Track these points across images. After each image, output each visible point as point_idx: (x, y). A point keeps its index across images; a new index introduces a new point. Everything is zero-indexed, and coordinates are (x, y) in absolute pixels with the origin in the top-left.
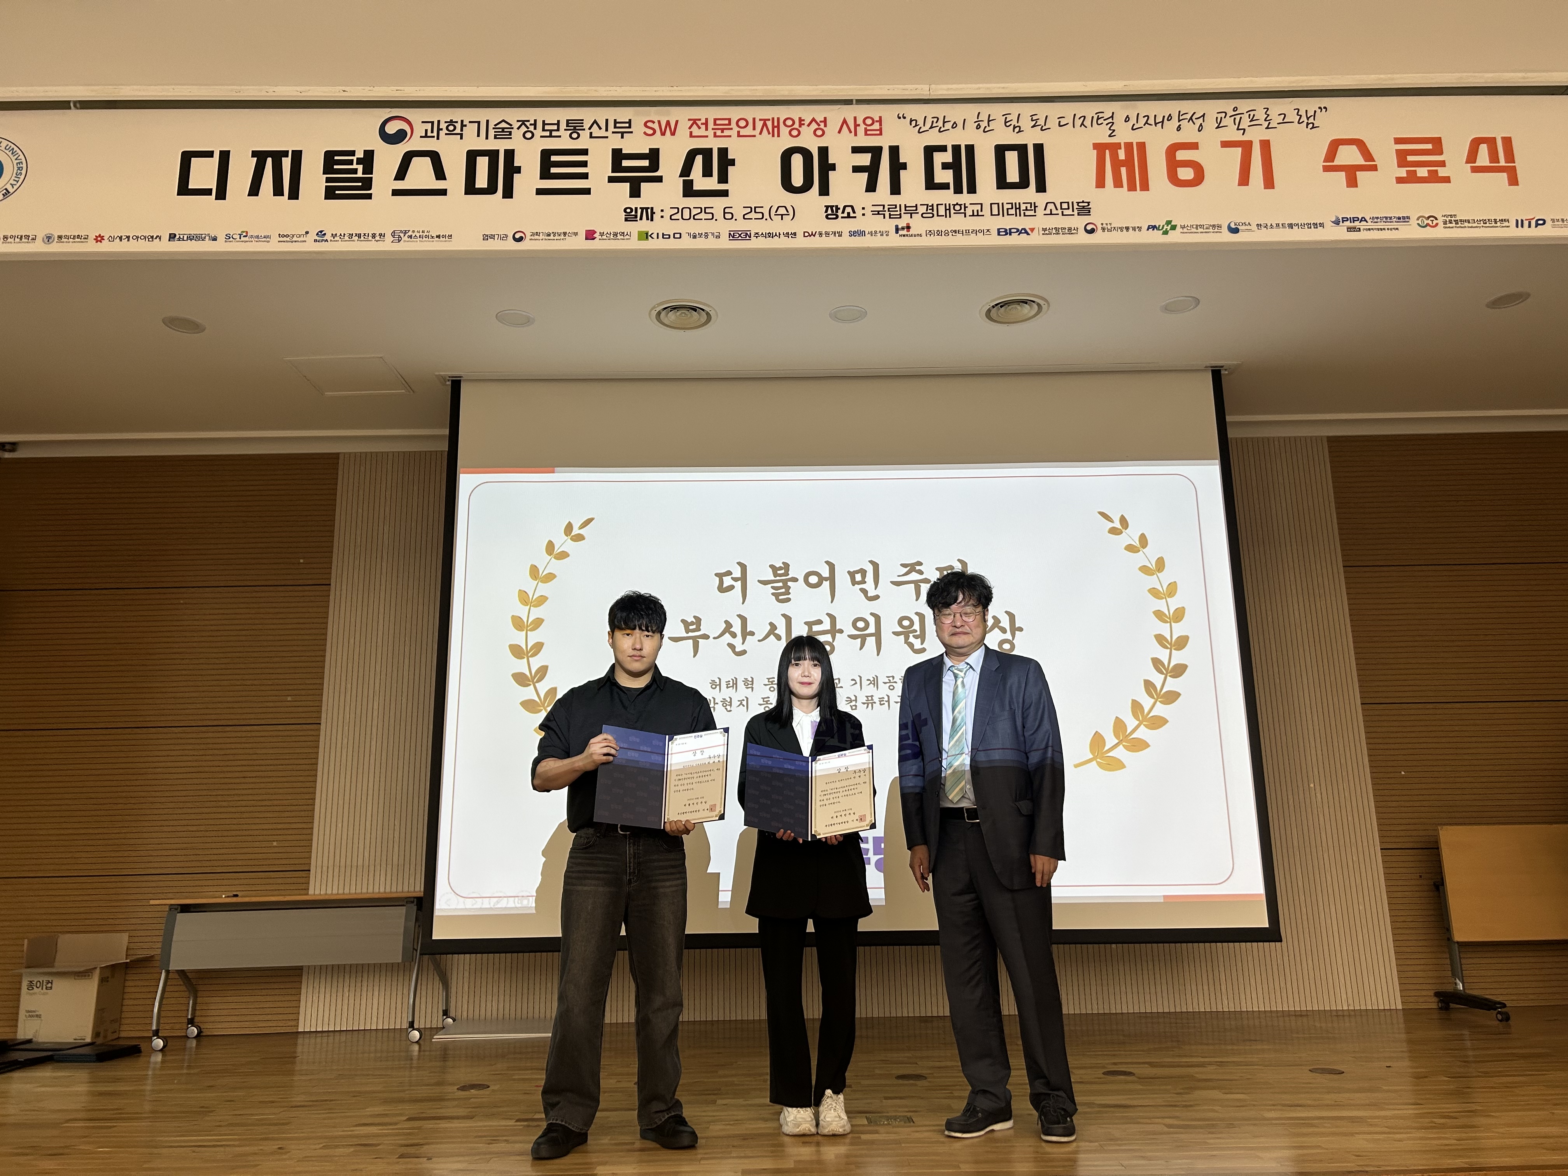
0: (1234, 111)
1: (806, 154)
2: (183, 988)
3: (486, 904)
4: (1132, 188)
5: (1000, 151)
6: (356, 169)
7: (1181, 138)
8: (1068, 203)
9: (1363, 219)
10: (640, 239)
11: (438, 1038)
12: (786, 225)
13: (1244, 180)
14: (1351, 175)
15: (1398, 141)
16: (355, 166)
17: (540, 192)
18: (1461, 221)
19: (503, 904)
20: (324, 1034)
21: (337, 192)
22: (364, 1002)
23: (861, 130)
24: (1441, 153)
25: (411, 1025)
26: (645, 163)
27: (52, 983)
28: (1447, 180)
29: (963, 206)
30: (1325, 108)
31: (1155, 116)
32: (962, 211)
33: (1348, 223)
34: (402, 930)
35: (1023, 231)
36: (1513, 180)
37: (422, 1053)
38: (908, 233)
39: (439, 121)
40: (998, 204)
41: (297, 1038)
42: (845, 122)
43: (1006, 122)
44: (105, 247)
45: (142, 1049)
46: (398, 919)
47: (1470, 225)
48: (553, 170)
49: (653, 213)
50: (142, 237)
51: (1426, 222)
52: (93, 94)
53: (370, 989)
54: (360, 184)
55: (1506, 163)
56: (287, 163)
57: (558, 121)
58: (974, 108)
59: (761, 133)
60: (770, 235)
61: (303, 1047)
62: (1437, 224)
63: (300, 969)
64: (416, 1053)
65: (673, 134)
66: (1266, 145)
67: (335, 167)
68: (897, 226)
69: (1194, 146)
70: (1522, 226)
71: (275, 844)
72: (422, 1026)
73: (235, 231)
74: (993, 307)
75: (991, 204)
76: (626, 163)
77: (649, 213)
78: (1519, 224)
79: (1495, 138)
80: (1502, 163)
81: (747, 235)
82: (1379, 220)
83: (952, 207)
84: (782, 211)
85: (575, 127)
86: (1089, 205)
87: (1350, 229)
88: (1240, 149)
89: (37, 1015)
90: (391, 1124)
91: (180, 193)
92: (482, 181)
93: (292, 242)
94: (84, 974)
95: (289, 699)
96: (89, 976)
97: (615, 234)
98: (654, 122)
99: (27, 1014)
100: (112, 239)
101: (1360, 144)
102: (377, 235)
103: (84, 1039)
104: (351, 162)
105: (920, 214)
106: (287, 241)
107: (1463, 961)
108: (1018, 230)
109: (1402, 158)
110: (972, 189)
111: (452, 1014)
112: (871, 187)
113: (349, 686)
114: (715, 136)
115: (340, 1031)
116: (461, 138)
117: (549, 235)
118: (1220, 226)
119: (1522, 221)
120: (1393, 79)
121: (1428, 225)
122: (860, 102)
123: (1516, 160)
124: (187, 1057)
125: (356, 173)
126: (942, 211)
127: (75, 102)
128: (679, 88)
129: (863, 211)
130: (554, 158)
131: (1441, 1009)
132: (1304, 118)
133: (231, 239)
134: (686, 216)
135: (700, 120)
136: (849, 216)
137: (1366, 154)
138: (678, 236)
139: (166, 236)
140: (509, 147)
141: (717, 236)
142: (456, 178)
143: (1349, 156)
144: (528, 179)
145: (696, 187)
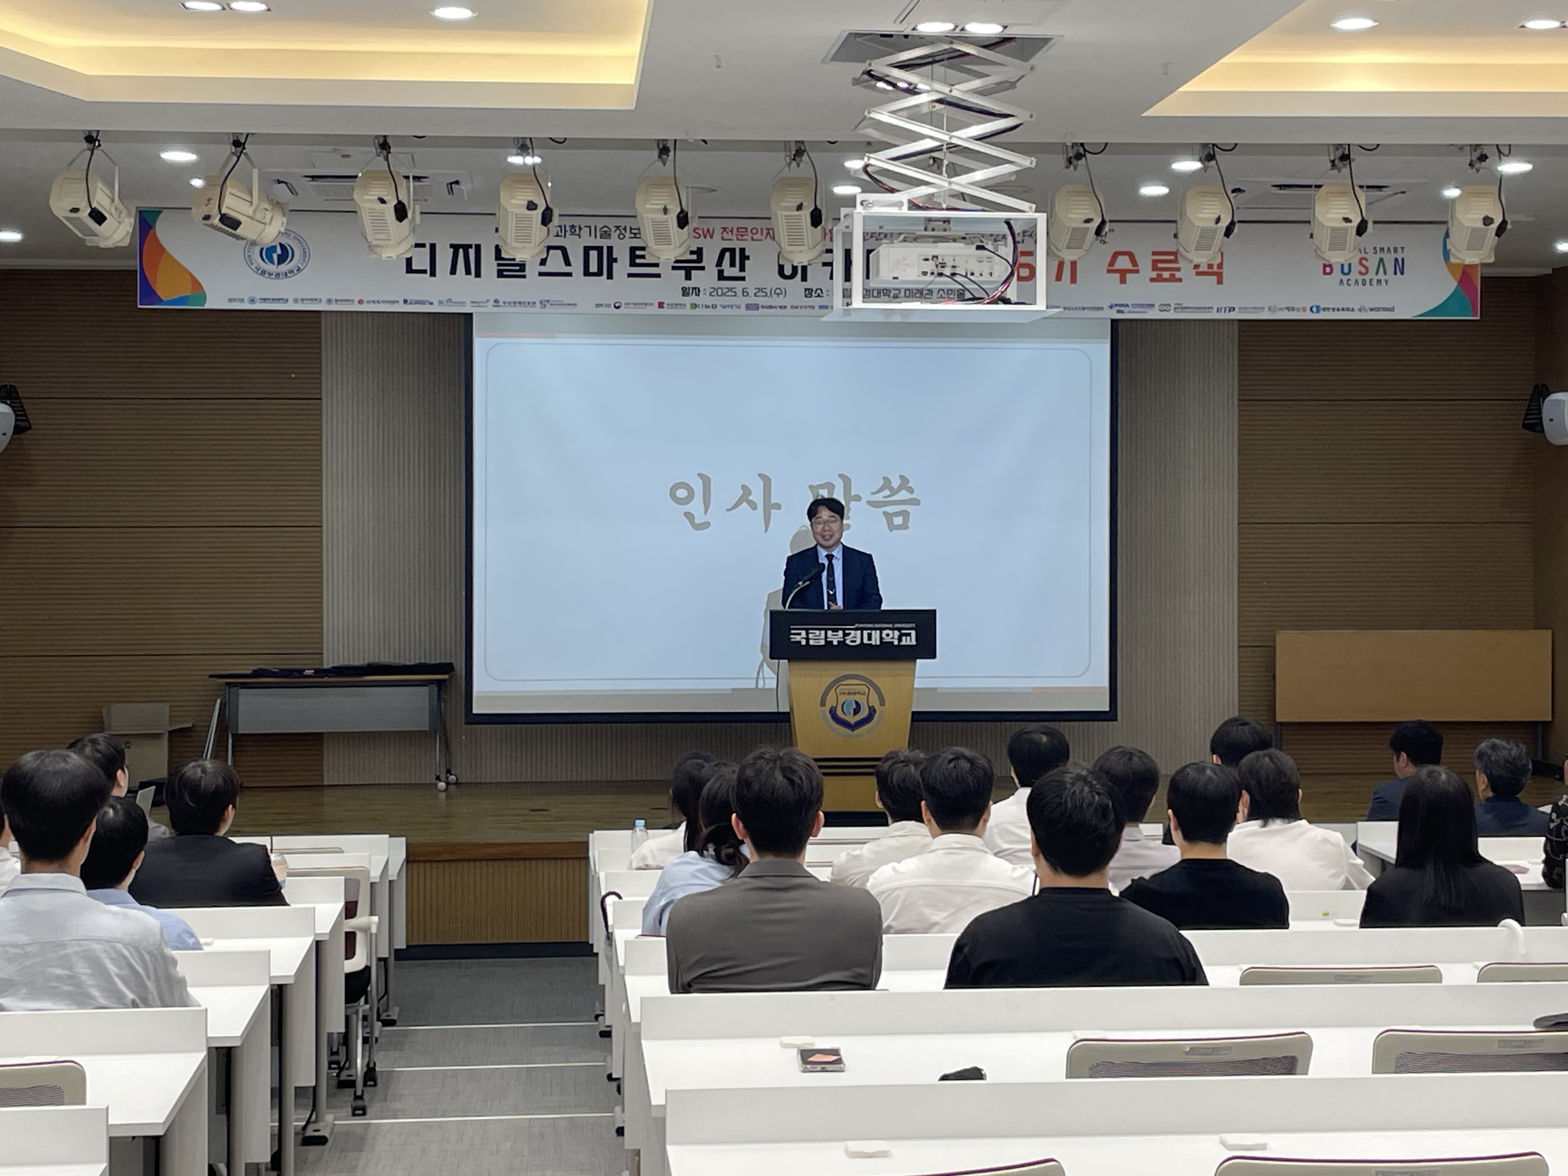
9: (1127, 306)
10: (691, 308)
12: (780, 301)
14: (1123, 273)
15: (1154, 253)
17: (630, 275)
18: (1185, 307)
21: (504, 273)
24: (1178, 262)
26: (694, 257)
28: (1180, 280)
29: (888, 291)
32: (888, 294)
33: (1118, 308)
36: (1220, 281)
39: (565, 226)
44: (365, 307)
47: (1190, 310)
48: (638, 261)
49: (699, 291)
50: (387, 302)
51: (1164, 307)
54: (518, 268)
56: (472, 252)
59: (766, 238)
60: (771, 307)
62: (1170, 309)
65: (711, 237)
67: (502, 256)
68: (847, 303)
70: (1221, 312)
73: (444, 299)
78: (1219, 310)
81: (756, 307)
82: (1136, 306)
83: (882, 291)
84: (778, 291)
87: (1118, 312)
91: (408, 273)
92: (593, 268)
93: (479, 306)
97: (677, 305)
98: (699, 229)
100: (368, 302)
101: (1131, 255)
102: (531, 302)
106: (476, 305)
109: (1155, 265)
114: (738, 239)
116: (580, 238)
117: (636, 305)
119: (1221, 308)
126: (876, 293)
130: (638, 253)
133: (442, 304)
134: (720, 293)
135: (728, 228)
136: (819, 296)
137: (1134, 262)
138: (714, 307)
139: (401, 302)
140: (610, 245)
141: (739, 307)
142: (577, 265)
143: (1123, 263)
144: (622, 267)
145: (726, 274)
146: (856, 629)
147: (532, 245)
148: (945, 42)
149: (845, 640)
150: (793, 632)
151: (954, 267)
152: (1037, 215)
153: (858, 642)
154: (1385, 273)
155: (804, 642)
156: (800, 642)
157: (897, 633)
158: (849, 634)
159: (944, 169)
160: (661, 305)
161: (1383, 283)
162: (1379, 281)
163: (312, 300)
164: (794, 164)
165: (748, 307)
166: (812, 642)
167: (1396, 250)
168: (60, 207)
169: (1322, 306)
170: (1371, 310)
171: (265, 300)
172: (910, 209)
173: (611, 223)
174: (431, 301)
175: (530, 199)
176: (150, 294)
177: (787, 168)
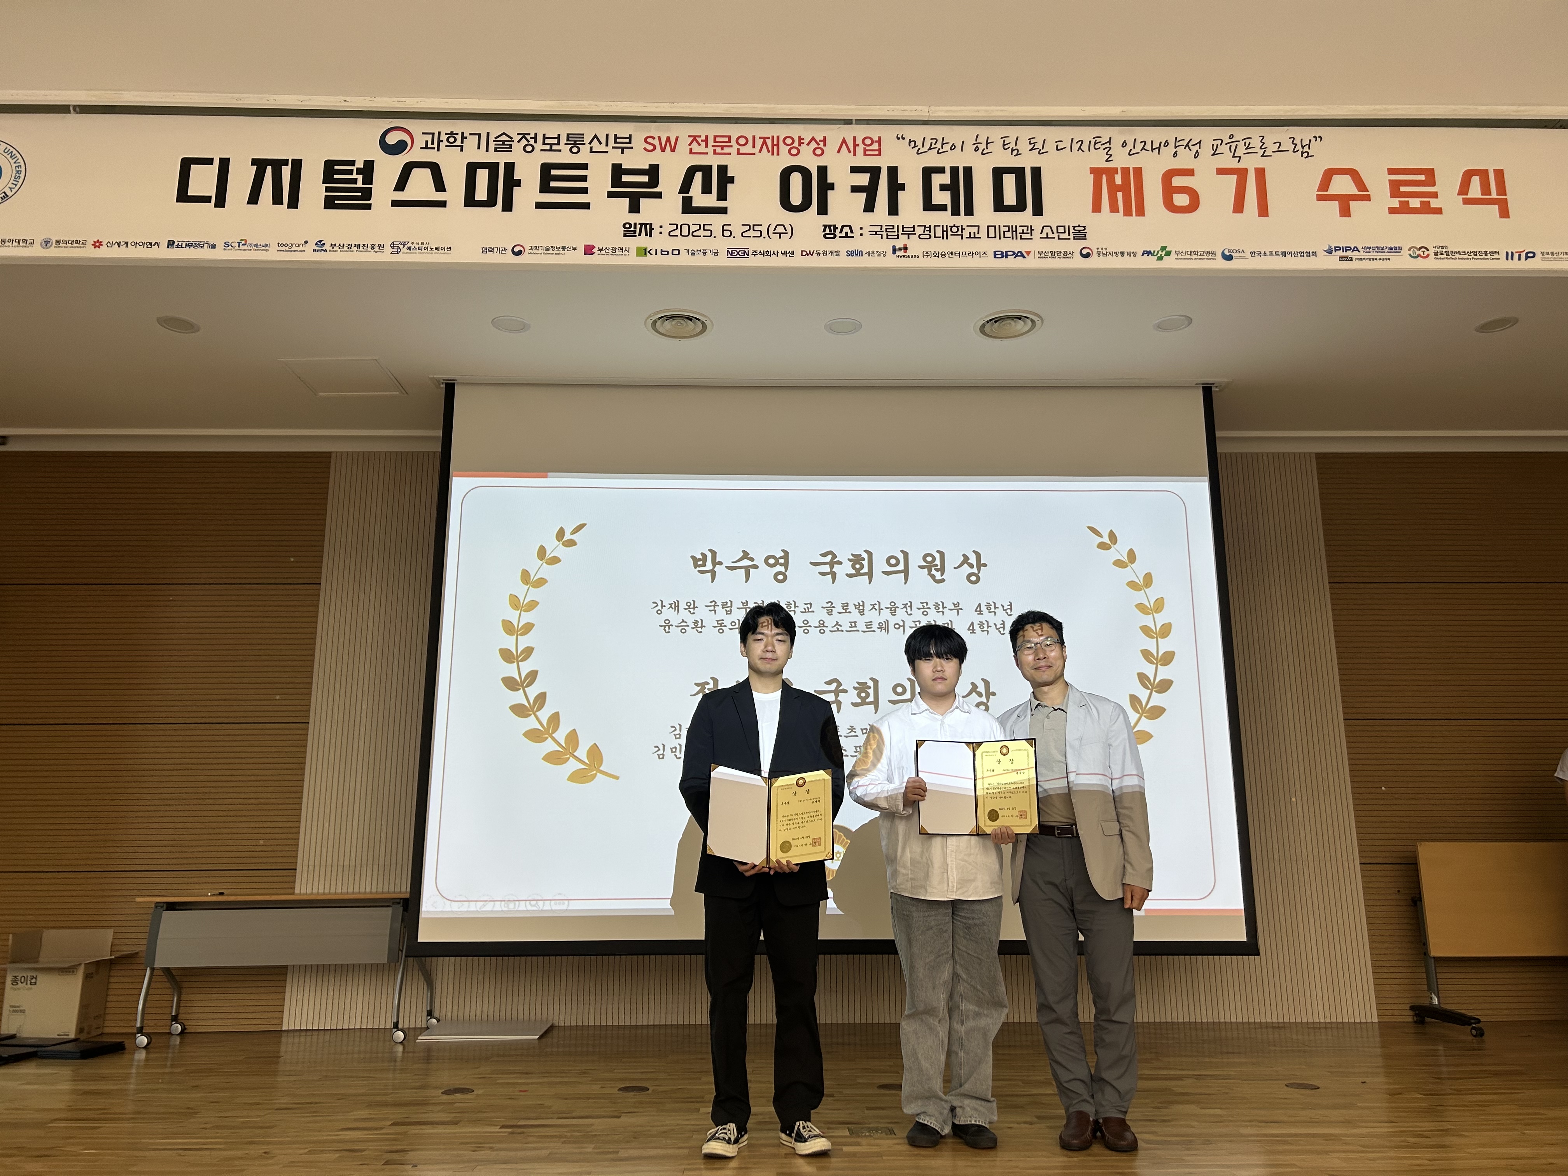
0: (1230, 138)
1: (805, 173)
2: (168, 985)
3: (473, 907)
4: (1128, 213)
5: (998, 173)
6: (356, 179)
7: (1177, 164)
8: (1064, 227)
11: (422, 1038)
12: (784, 244)
13: (1239, 207)
14: (1345, 204)
16: (354, 176)
17: (540, 205)
18: (1452, 252)
19: (489, 907)
20: (309, 1033)
21: (336, 202)
22: (348, 1001)
23: (860, 150)
24: (1434, 184)
25: (396, 1025)
26: (645, 179)
27: (36, 978)
28: (1439, 211)
29: (960, 228)
30: (1320, 137)
31: (1152, 142)
32: (960, 233)
33: (1340, 253)
34: (388, 932)
35: (1019, 254)
36: (1504, 213)
37: (406, 1055)
38: (905, 254)
39: (439, 133)
40: (995, 227)
41: (280, 1037)
42: (844, 141)
43: (1004, 145)
44: (103, 252)
45: (127, 1045)
46: (384, 918)
47: (1461, 256)
48: (553, 184)
49: (652, 229)
50: (141, 244)
51: (1418, 252)
52: (94, 99)
53: (355, 988)
54: (360, 194)
55: (1497, 195)
56: (286, 171)
57: (559, 135)
58: (974, 130)
60: (768, 253)
61: (287, 1047)
62: (1428, 255)
63: (286, 967)
64: (400, 1055)
65: (673, 150)
66: (1261, 173)
67: (335, 176)
68: (894, 247)
69: (1190, 172)
70: (1512, 259)
71: (262, 842)
72: (406, 1026)
73: (234, 239)
74: (988, 322)
75: (988, 226)
76: (625, 178)
77: (648, 229)
78: (1509, 256)
79: (1487, 170)
80: (1494, 195)
81: (745, 253)
82: (1371, 250)
83: (949, 229)
84: (780, 229)
85: (575, 141)
86: (1085, 229)
87: (1342, 259)
88: (1234, 178)
89: (21, 1011)
90: (376, 1129)
91: (179, 200)
92: (481, 194)
93: (291, 251)
94: (69, 970)
95: (278, 697)
96: (73, 972)
97: (614, 250)
98: (654, 138)
99: (11, 1009)
100: (110, 245)
101: (1354, 174)
102: (377, 245)
103: (68, 1035)
104: (350, 172)
105: (918, 235)
106: (286, 251)
107: (1439, 976)
108: (1014, 253)
109: (1395, 189)
110: (969, 212)
111: (437, 1014)
112: (869, 207)
113: (338, 685)
114: (715, 153)
115: (324, 1030)
116: (462, 150)
117: (548, 249)
118: (1214, 253)
119: (1512, 253)
120: (1388, 110)
121: (1419, 255)
122: (859, 122)
123: (1507, 193)
124: (170, 1055)
125: (356, 183)
126: (939, 232)
127: (75, 107)
128: (680, 105)
129: (861, 232)
130: (554, 172)
131: (1416, 1022)
132: (1299, 147)
133: (230, 247)
134: (685, 232)
135: (700, 136)
136: (846, 236)
137: (1360, 184)
138: (677, 252)
140: (509, 160)
141: (716, 253)
142: (456, 190)
143: (1343, 185)
144: (527, 193)
145: (695, 204)
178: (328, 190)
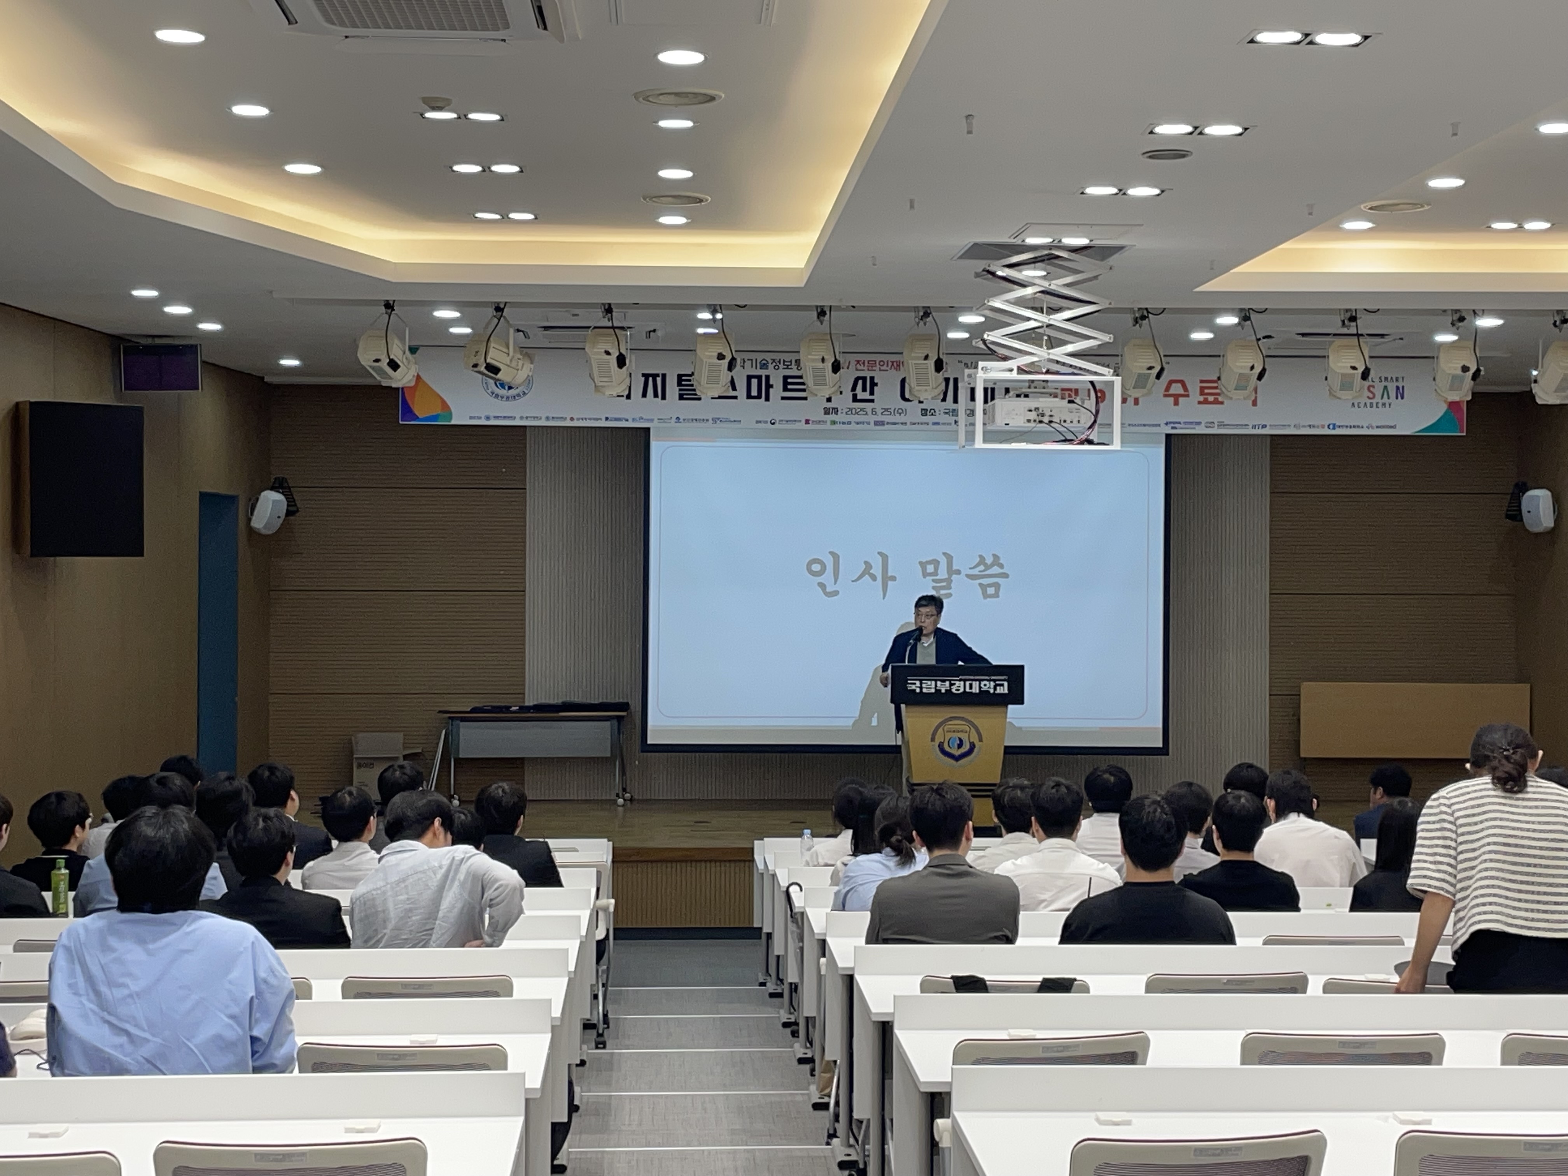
9: (1180, 423)
10: (831, 424)
12: (902, 418)
14: (1176, 397)
15: (1202, 381)
16: (692, 382)
17: (783, 398)
18: (1226, 424)
21: (684, 396)
28: (1222, 403)
33: (1173, 425)
36: (1255, 404)
44: (575, 423)
47: (1230, 427)
48: (789, 387)
50: (592, 418)
51: (1209, 424)
56: (659, 380)
57: (791, 360)
59: (891, 369)
60: (895, 424)
62: (1214, 426)
67: (683, 383)
68: (955, 421)
73: (637, 416)
77: (836, 410)
78: (1254, 427)
81: (883, 423)
82: (1187, 423)
84: (900, 411)
87: (1173, 428)
92: (754, 393)
93: (664, 422)
97: (820, 421)
100: (578, 419)
101: (1182, 383)
104: (690, 380)
106: (662, 422)
109: (1202, 391)
112: (944, 400)
114: (868, 370)
116: (744, 369)
117: (787, 421)
119: (1255, 425)
125: (693, 386)
129: (940, 413)
130: (789, 380)
133: (635, 420)
135: (861, 361)
136: (932, 415)
137: (1185, 388)
138: (850, 423)
139: (604, 419)
140: (767, 374)
141: (868, 423)
142: (742, 391)
143: (1176, 389)
144: (777, 391)
145: (859, 397)
146: (960, 680)
147: (720, 386)
148: (1047, 249)
149: (951, 689)
150: (909, 682)
151: (1051, 416)
152: (1114, 378)
153: (962, 690)
154: (1389, 398)
155: (918, 690)
156: (915, 690)
157: (992, 684)
158: (954, 684)
159: (1044, 343)
160: (807, 422)
161: (1387, 405)
162: (1384, 405)
163: (534, 418)
164: (922, 323)
165: (877, 423)
166: (924, 690)
167: (1397, 380)
168: (365, 358)
169: (1338, 424)
170: (1377, 427)
171: (496, 417)
172: (1018, 373)
173: (769, 357)
174: (626, 417)
175: (720, 351)
176: (408, 412)
177: (916, 326)
178: (680, 390)
